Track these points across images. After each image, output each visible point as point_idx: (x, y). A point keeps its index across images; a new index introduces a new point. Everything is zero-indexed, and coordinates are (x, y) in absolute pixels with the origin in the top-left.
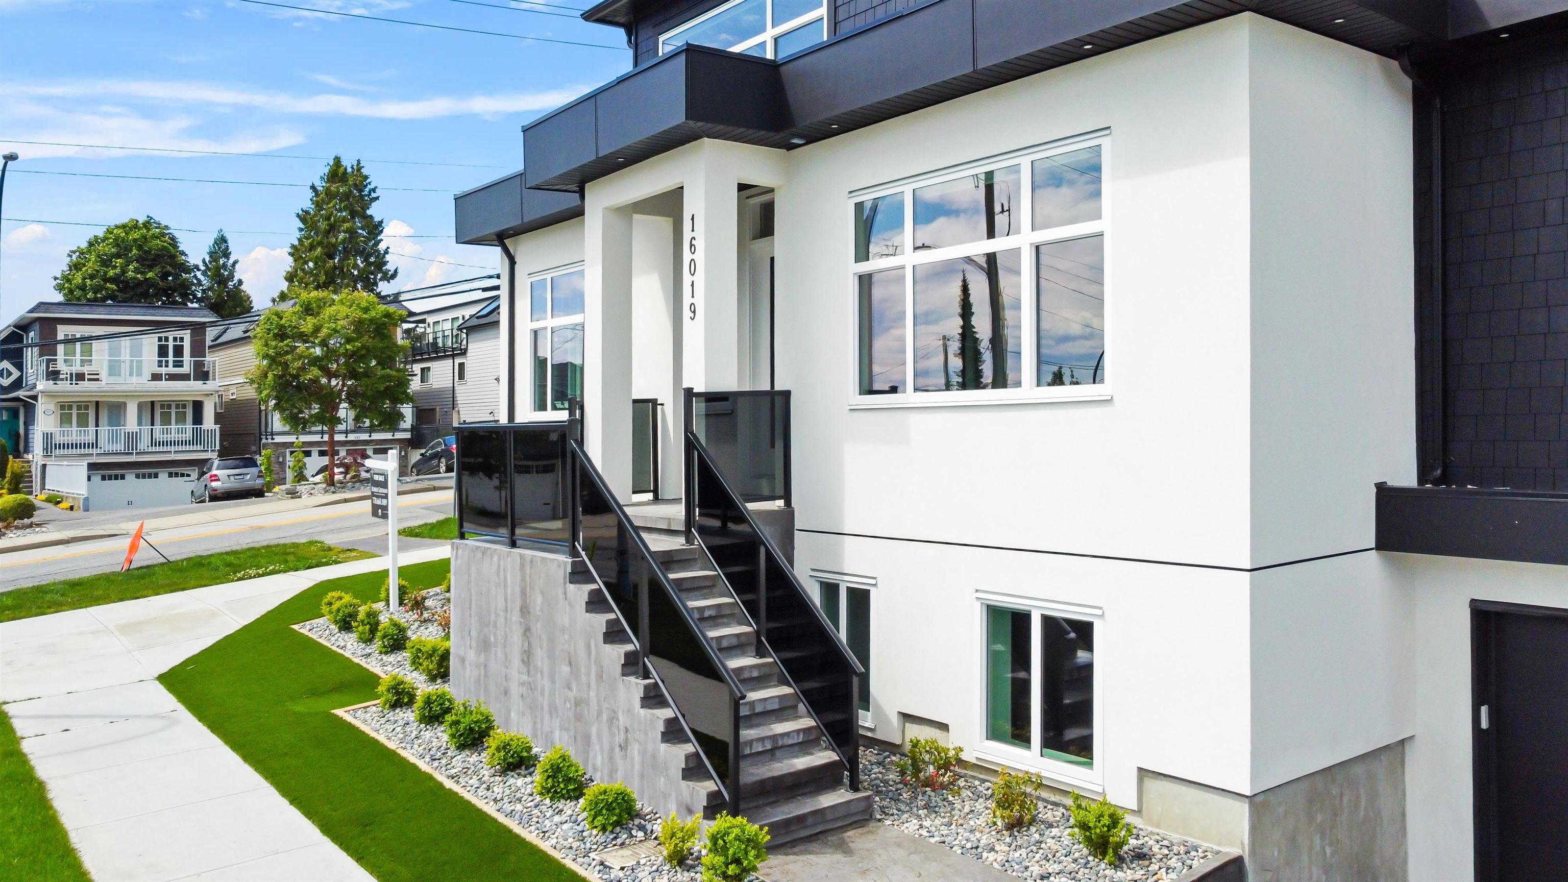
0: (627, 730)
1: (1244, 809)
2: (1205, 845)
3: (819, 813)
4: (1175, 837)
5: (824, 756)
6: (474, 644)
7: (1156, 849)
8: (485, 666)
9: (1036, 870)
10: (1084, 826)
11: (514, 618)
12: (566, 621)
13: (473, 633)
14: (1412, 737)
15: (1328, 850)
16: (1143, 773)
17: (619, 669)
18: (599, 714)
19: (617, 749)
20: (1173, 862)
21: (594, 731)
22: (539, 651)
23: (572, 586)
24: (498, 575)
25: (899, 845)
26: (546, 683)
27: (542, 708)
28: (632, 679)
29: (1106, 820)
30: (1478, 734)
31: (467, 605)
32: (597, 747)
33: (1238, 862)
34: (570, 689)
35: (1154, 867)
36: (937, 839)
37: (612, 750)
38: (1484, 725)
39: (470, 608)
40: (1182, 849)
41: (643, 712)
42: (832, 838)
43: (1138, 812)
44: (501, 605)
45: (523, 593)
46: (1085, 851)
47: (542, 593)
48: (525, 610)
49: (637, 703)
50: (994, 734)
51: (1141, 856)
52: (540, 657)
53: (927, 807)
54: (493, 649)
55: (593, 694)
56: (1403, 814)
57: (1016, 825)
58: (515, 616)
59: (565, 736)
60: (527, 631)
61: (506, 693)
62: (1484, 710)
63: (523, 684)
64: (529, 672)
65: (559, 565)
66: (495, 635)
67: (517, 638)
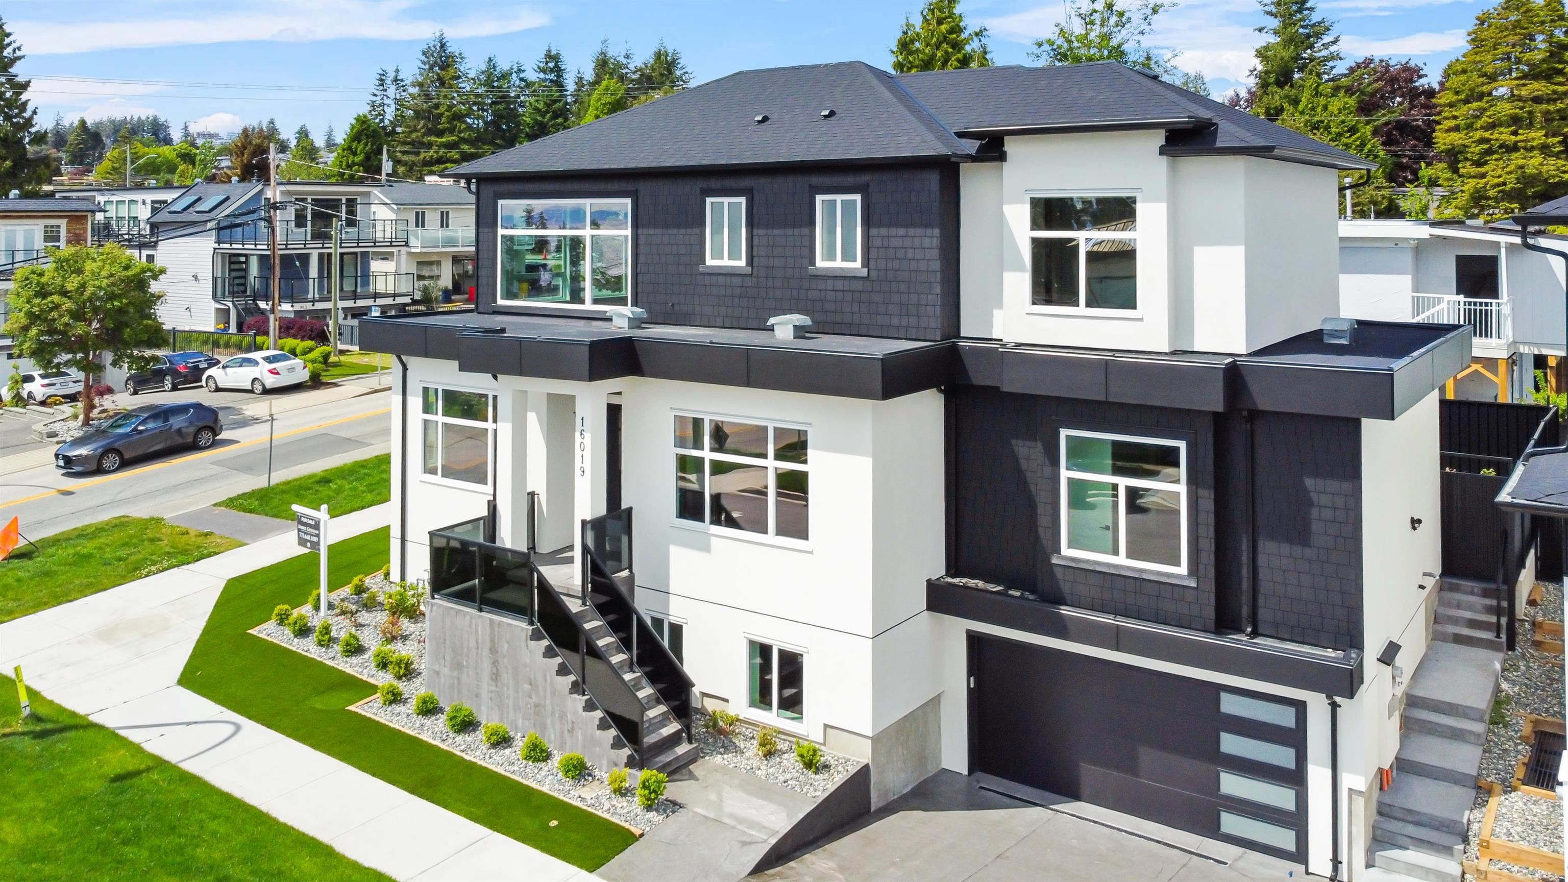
0: (573, 722)
1: (869, 743)
2: (853, 758)
3: (677, 759)
4: (841, 755)
5: (673, 727)
6: (448, 664)
7: (832, 762)
8: (459, 679)
9: (781, 778)
10: (802, 756)
11: (484, 654)
12: (527, 661)
13: (447, 658)
14: (943, 692)
15: (905, 753)
16: (826, 726)
17: (568, 690)
18: (553, 713)
19: (566, 732)
20: (840, 768)
21: (549, 722)
22: (506, 675)
23: (533, 642)
24: (470, 627)
25: (716, 771)
26: (511, 692)
27: (508, 707)
28: (575, 696)
29: (811, 753)
30: (970, 691)
31: (442, 641)
32: (552, 730)
33: (867, 766)
34: (530, 697)
35: (832, 771)
36: (733, 765)
37: (562, 733)
38: (972, 686)
39: (445, 643)
40: (843, 761)
41: (584, 713)
42: (684, 771)
43: (824, 744)
44: (473, 644)
45: (492, 640)
46: (802, 766)
47: (508, 643)
48: (493, 650)
49: (581, 709)
50: (752, 704)
51: (826, 767)
52: (506, 677)
53: (723, 747)
54: (465, 670)
55: (548, 702)
56: (940, 728)
57: (769, 755)
58: (485, 652)
59: (527, 723)
60: (495, 663)
61: (477, 695)
62: (972, 679)
63: (492, 692)
64: (497, 686)
65: (522, 629)
66: (467, 662)
67: (486, 665)
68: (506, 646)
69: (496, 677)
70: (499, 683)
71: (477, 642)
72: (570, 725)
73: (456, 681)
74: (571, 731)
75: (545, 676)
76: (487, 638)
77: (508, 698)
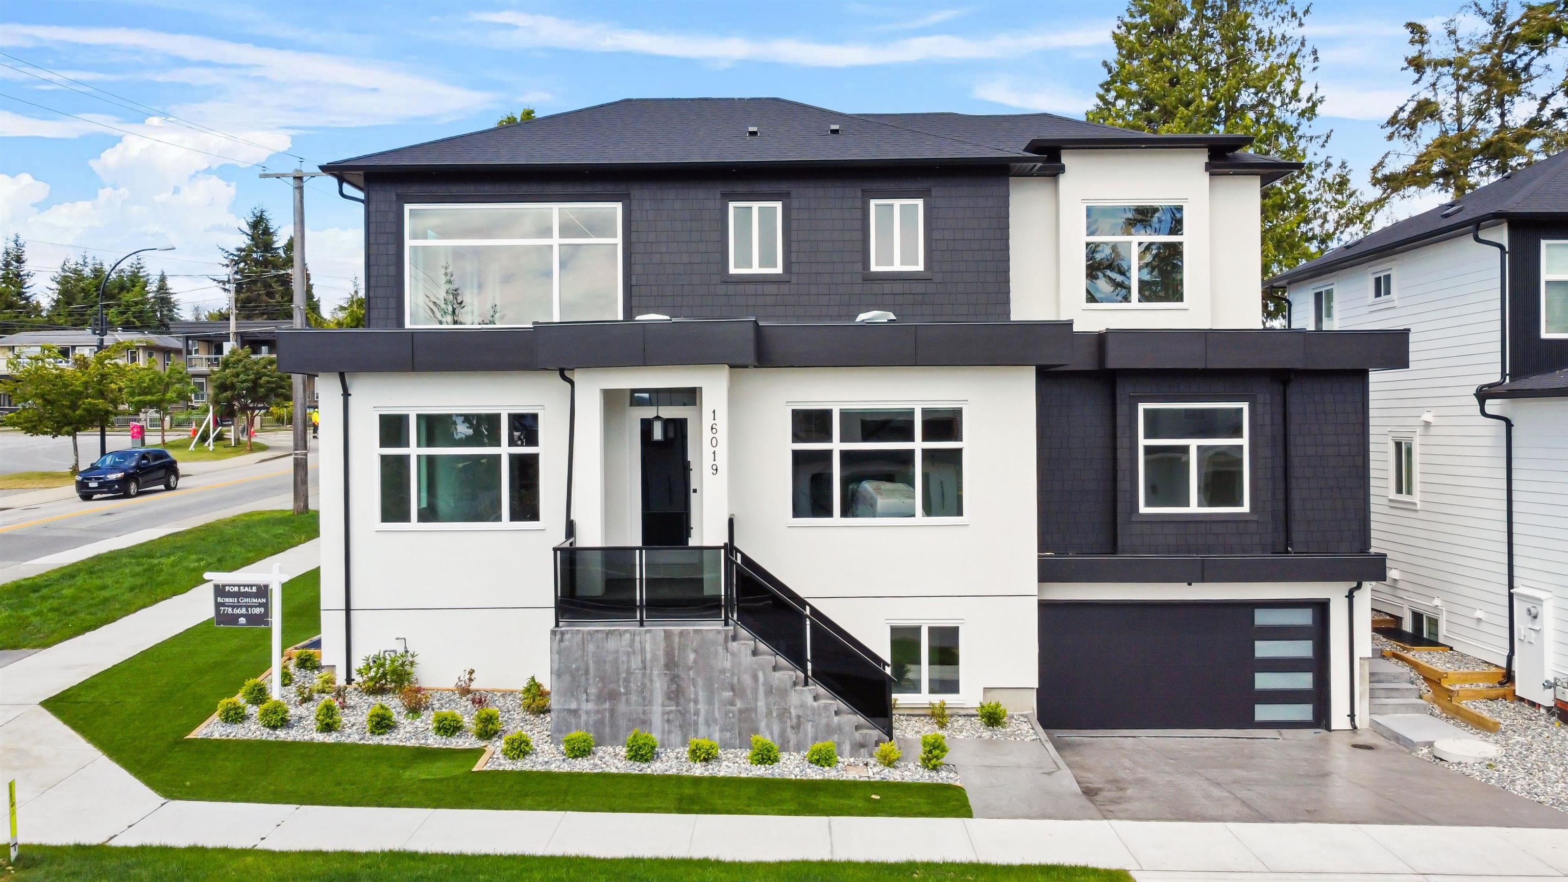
0: (798, 717)
1: (1034, 695)
6: (592, 698)
8: (611, 711)
11: (656, 672)
12: (727, 665)
17: (791, 684)
18: (768, 714)
21: (762, 725)
22: (692, 689)
24: (631, 646)
26: (702, 706)
27: (696, 724)
31: (582, 672)
37: (782, 732)
39: (585, 674)
44: (636, 665)
45: (669, 655)
47: (695, 652)
48: (671, 665)
49: (810, 700)
52: (693, 691)
54: (623, 697)
55: (760, 703)
58: (658, 670)
59: (727, 735)
60: (674, 679)
63: (669, 713)
64: (677, 705)
65: (719, 632)
66: (626, 687)
67: (659, 686)
68: (692, 656)
69: (675, 694)
70: (682, 700)
71: (644, 661)
72: (795, 720)
73: (607, 715)
74: (797, 727)
75: (755, 678)
76: (661, 653)
77: (697, 713)
